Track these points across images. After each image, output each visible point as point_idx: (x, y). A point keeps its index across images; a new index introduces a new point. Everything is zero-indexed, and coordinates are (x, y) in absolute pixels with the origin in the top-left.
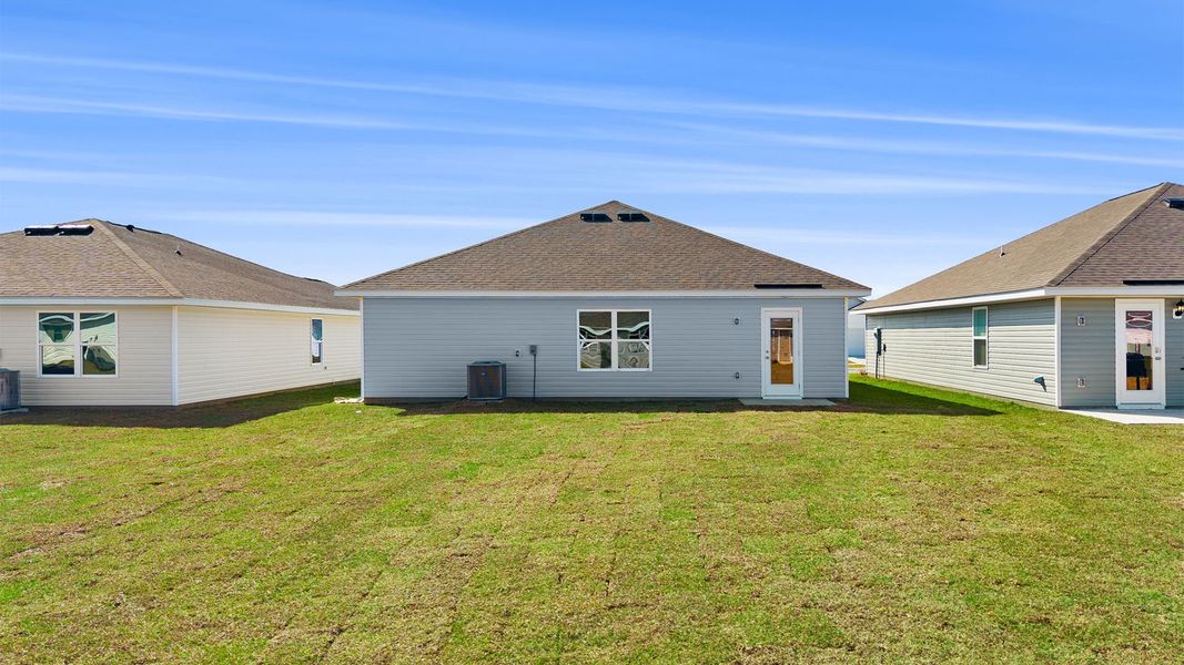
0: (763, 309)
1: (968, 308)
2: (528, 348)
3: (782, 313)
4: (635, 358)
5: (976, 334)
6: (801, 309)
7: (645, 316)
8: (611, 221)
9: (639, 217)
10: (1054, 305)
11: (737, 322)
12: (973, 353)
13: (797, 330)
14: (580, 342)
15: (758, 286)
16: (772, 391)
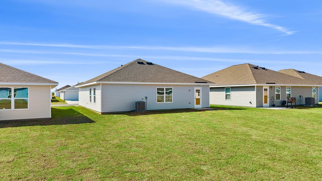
0: (195, 88)
1: (224, 87)
2: (145, 97)
3: (198, 88)
4: (169, 99)
5: (226, 93)
6: (201, 88)
7: (171, 89)
8: (144, 64)
9: (151, 64)
10: (255, 87)
11: (190, 90)
12: (225, 97)
13: (201, 92)
14: (157, 95)
15: (196, 82)
16: (196, 107)
